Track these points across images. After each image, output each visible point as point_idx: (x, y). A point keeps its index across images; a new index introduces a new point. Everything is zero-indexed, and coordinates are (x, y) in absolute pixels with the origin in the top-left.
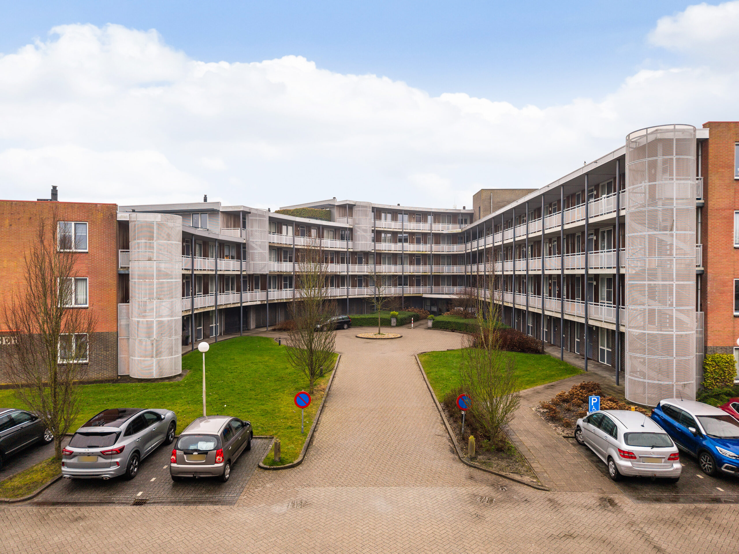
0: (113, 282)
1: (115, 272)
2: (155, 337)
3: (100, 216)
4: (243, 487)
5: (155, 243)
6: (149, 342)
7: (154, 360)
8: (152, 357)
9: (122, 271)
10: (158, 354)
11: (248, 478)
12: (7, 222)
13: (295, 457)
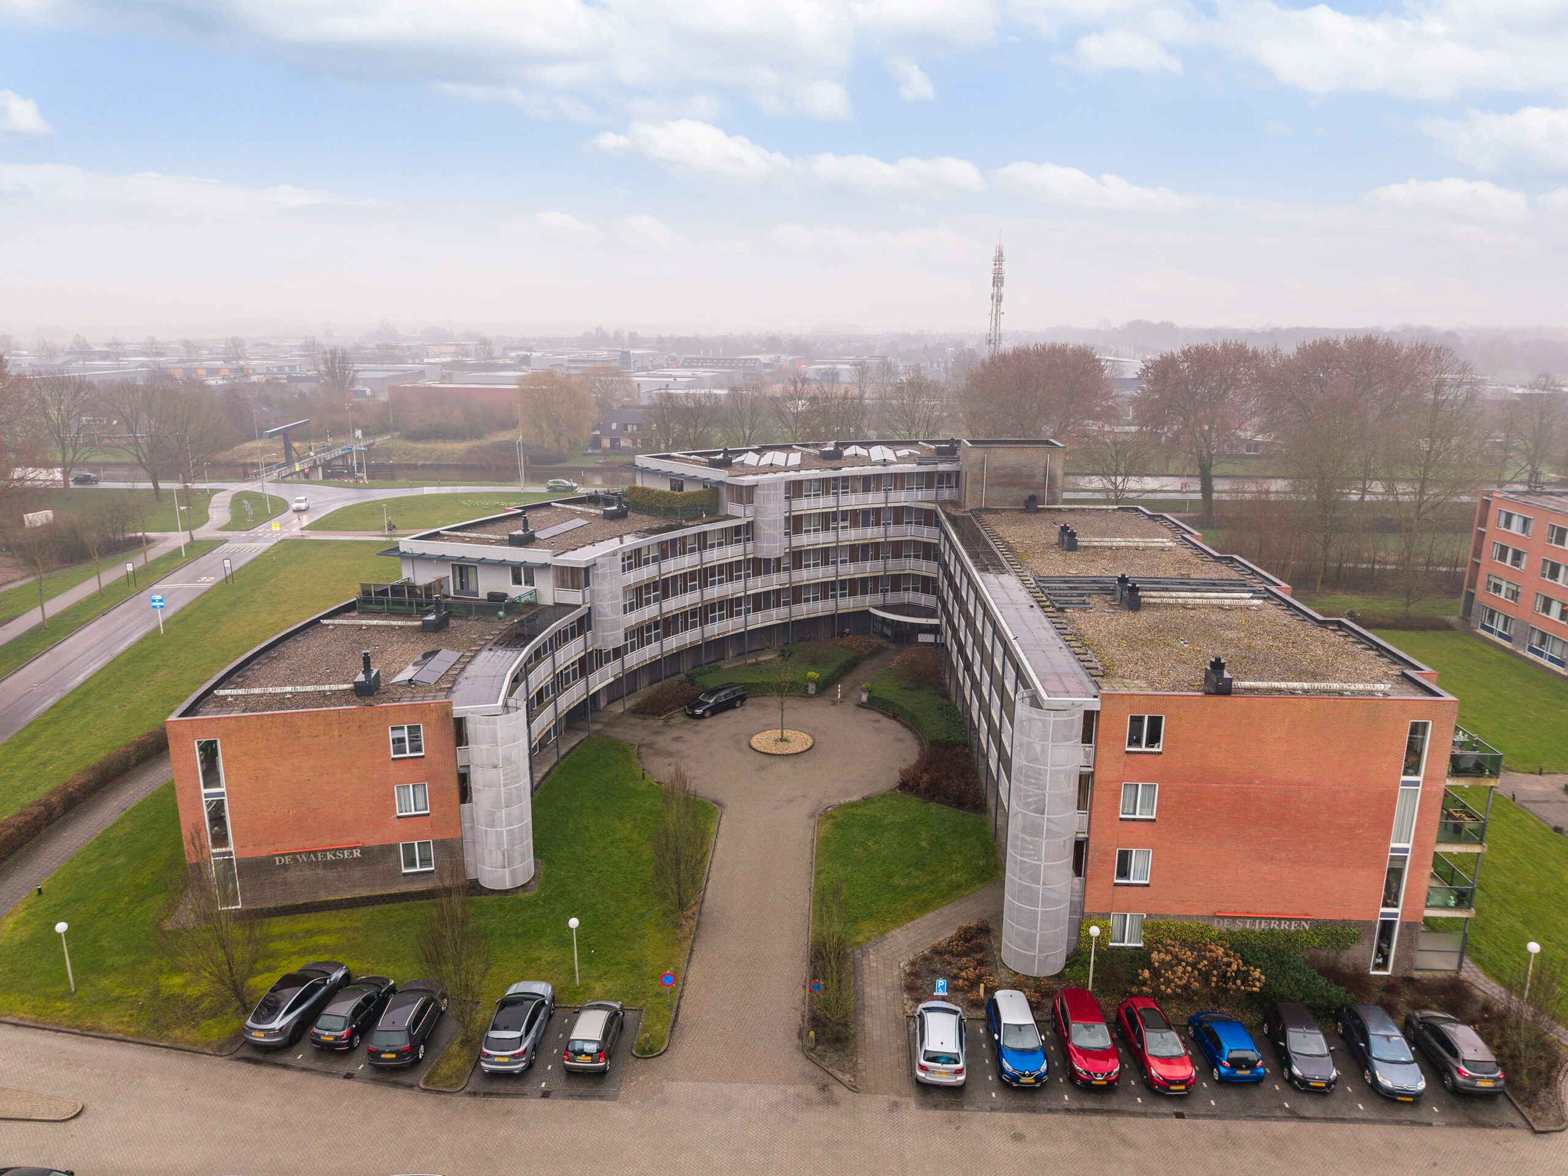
0: (454, 786)
1: (455, 771)
2: (505, 847)
3: (435, 716)
4: (621, 1080)
5: (500, 749)
6: (500, 854)
7: (507, 870)
8: (504, 867)
9: (462, 771)
10: (510, 863)
11: (624, 1069)
12: (336, 732)
13: (662, 1043)
